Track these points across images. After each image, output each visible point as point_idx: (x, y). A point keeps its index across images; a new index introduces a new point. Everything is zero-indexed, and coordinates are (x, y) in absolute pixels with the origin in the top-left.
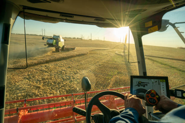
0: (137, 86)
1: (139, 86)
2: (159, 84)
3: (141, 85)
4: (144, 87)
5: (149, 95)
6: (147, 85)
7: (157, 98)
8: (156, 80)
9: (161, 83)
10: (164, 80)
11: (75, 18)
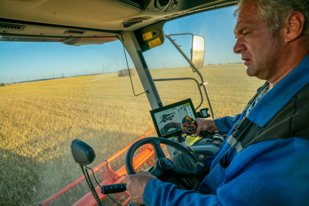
0: (163, 122)
1: (165, 121)
2: (185, 110)
3: (167, 119)
4: (171, 119)
5: (186, 124)
6: (173, 116)
7: (194, 123)
8: (181, 106)
9: (187, 108)
10: (189, 103)
11: (29, 30)
